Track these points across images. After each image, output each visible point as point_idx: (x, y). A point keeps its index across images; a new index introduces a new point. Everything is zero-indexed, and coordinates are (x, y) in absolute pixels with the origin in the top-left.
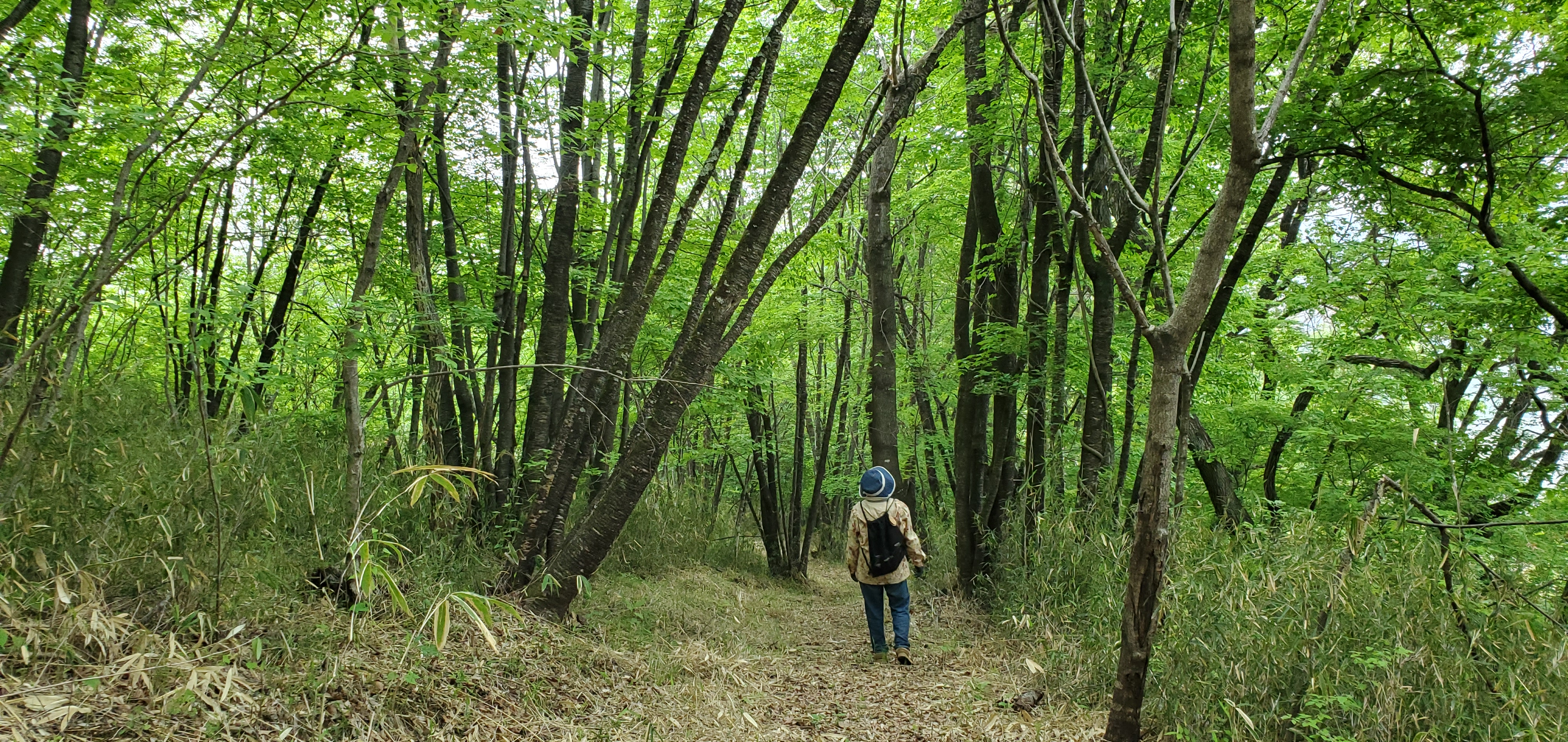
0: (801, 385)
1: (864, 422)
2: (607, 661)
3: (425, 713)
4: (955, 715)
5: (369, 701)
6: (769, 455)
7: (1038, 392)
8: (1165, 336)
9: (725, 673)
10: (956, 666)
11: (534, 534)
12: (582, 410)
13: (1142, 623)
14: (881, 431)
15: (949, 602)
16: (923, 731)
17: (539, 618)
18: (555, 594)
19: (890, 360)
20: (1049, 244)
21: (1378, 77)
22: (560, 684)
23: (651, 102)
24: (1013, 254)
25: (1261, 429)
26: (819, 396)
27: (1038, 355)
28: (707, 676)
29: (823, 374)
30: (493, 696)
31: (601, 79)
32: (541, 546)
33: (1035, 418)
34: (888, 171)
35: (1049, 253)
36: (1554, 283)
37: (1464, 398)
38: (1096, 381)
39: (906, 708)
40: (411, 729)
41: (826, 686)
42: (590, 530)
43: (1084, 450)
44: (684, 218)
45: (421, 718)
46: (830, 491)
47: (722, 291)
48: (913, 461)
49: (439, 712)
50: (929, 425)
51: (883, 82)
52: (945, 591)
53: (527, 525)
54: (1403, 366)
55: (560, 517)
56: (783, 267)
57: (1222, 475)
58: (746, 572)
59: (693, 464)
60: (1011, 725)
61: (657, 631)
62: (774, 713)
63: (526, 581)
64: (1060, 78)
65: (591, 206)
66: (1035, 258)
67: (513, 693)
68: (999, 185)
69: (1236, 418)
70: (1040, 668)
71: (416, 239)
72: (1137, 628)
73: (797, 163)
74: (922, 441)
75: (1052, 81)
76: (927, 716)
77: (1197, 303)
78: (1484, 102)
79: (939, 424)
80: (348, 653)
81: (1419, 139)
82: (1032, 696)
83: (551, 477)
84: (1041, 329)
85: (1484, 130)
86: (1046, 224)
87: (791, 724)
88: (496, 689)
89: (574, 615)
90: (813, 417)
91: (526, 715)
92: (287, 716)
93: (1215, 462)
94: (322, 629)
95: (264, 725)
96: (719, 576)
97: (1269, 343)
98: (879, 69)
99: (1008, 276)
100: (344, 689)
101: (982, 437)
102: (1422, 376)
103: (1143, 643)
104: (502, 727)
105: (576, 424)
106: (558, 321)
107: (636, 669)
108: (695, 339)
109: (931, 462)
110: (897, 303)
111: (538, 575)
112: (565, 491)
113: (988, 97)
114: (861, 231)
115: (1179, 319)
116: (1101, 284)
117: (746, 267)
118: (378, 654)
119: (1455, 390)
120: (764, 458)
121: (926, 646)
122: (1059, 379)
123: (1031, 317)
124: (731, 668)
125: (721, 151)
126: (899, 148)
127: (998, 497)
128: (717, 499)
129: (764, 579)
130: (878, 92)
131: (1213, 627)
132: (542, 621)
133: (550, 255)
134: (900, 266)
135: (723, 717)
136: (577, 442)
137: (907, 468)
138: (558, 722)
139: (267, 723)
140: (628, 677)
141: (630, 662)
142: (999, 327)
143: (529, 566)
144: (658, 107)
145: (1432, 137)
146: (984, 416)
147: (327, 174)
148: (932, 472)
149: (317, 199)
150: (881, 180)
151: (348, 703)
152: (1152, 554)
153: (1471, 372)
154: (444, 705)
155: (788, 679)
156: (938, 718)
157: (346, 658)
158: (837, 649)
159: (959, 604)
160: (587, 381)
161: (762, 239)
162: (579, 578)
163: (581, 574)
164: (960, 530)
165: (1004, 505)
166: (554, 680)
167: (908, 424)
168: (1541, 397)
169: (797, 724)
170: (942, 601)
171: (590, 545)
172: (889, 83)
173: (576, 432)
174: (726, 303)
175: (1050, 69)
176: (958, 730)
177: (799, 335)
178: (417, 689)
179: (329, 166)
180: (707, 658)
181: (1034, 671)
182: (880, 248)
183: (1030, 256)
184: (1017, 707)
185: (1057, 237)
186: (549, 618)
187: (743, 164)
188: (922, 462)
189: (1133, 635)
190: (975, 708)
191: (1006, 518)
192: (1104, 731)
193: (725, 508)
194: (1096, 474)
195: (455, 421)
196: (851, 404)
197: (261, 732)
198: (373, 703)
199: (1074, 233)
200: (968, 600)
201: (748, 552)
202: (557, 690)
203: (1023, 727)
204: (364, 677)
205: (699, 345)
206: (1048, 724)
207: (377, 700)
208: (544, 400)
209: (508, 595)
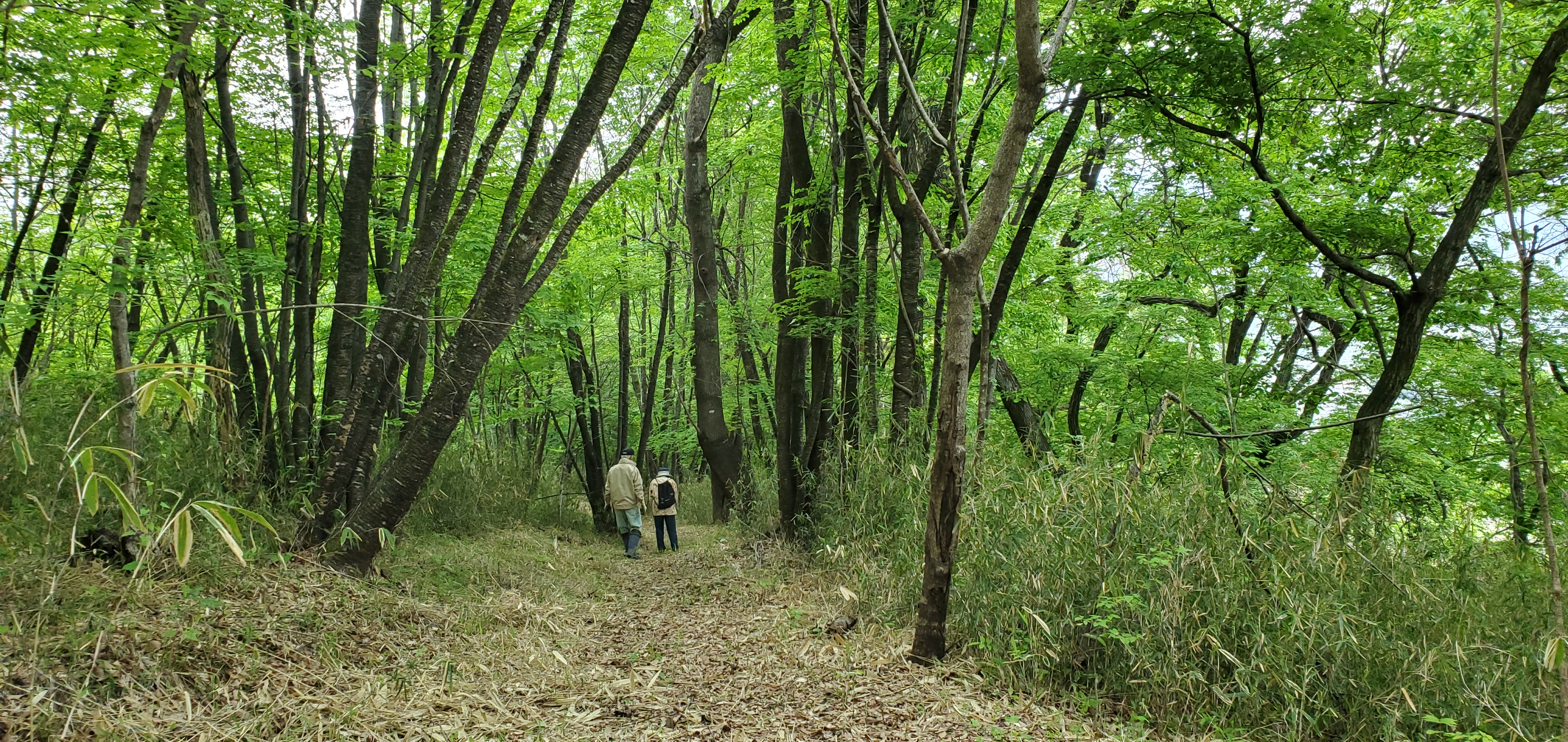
0: (623, 338)
1: (690, 376)
2: (414, 613)
3: (209, 670)
4: (771, 644)
5: (142, 660)
6: (592, 410)
7: (851, 332)
8: (959, 259)
9: (539, 620)
10: (776, 601)
11: (331, 488)
12: (379, 356)
13: (944, 539)
14: (706, 381)
15: (773, 545)
16: (740, 662)
17: (339, 574)
18: (355, 548)
19: (711, 313)
20: (858, 187)
21: (1159, 20)
22: (362, 637)
23: (452, 40)
24: (826, 199)
25: (1064, 369)
26: (644, 350)
27: (850, 296)
28: (519, 624)
29: (648, 329)
30: (286, 650)
31: (401, 23)
32: (339, 500)
33: (849, 359)
34: (704, 120)
35: (858, 195)
36: (1317, 218)
37: (1247, 337)
38: (905, 321)
39: (723, 642)
40: (192, 687)
41: (644, 627)
42: (391, 481)
43: (896, 389)
44: (485, 156)
45: (204, 675)
46: (658, 447)
47: (525, 228)
48: (738, 413)
49: (225, 671)
50: (752, 375)
51: (696, 30)
52: (768, 534)
53: (324, 479)
54: (1192, 304)
55: (359, 470)
56: (591, 205)
57: (1029, 414)
58: (570, 530)
59: (514, 423)
60: (824, 649)
61: (470, 586)
62: (589, 656)
63: (324, 536)
64: (865, 23)
65: (392, 151)
66: (845, 201)
67: (309, 646)
68: (810, 133)
69: (1041, 359)
70: (854, 595)
71: (198, 184)
72: (939, 544)
73: (599, 96)
74: (746, 391)
75: (857, 25)
76: (744, 648)
77: (988, 225)
78: (1252, 46)
79: (762, 374)
80: (122, 614)
81: (1198, 82)
82: (846, 620)
83: (348, 427)
84: (852, 271)
85: (1253, 71)
86: (855, 168)
87: (606, 664)
88: (290, 643)
89: (378, 571)
90: (638, 373)
91: (321, 667)
92: (42, 679)
93: (1022, 402)
94: (91, 591)
95: (14, 690)
96: (541, 534)
97: (1071, 289)
98: (691, 17)
99: (822, 222)
100: (114, 649)
101: (801, 381)
102: (1209, 314)
103: (945, 558)
104: (295, 681)
105: (373, 372)
106: (357, 271)
107: (445, 621)
108: (499, 280)
109: (755, 411)
110: (717, 254)
111: (337, 530)
112: (363, 442)
113: (795, 42)
114: (679, 182)
115: (971, 243)
116: (907, 226)
117: (550, 203)
118: (156, 614)
119: (1239, 327)
120: (587, 413)
121: (747, 586)
122: (870, 318)
123: (844, 261)
124: (546, 615)
125: (523, 87)
126: (714, 98)
127: (817, 439)
128: (540, 461)
129: (590, 536)
130: (691, 41)
131: (1011, 538)
132: (343, 577)
133: (346, 202)
134: (721, 219)
135: (535, 660)
136: (375, 391)
137: (734, 419)
138: (357, 673)
139: (18, 687)
140: (436, 629)
141: (439, 614)
142: (812, 270)
143: (327, 521)
144: (459, 46)
145: (1208, 80)
146: (802, 361)
147: (100, 122)
148: (756, 420)
149: (89, 148)
150: (696, 130)
151: (117, 663)
152: (951, 470)
153: (1252, 313)
154: (230, 661)
155: (605, 624)
156: (755, 648)
157: (117, 620)
158: (659, 594)
159: (782, 547)
160: (386, 324)
161: (566, 174)
162: (382, 532)
163: (384, 526)
164: (782, 474)
165: (822, 445)
166: (354, 633)
167: (732, 375)
168: (1313, 334)
169: (613, 664)
170: (766, 544)
171: (391, 497)
172: (702, 31)
173: (374, 379)
174: (531, 241)
175: (855, 13)
176: (774, 657)
177: (618, 287)
178: (199, 647)
179: (101, 112)
180: (520, 606)
181: (848, 599)
182: (698, 199)
183: (840, 201)
184: (831, 631)
185: (866, 181)
186: (351, 574)
187: (545, 99)
188: (747, 414)
189: (936, 551)
190: (790, 636)
191: (825, 459)
192: (911, 648)
193: (549, 468)
194: (907, 410)
195: (248, 377)
196: (677, 358)
197: (10, 697)
198: (148, 662)
199: (881, 178)
200: (791, 541)
201: (572, 511)
202: (359, 643)
203: (836, 650)
204: (137, 636)
205: (502, 285)
206: (859, 646)
207: (153, 659)
208: (343, 353)
209: (305, 552)
